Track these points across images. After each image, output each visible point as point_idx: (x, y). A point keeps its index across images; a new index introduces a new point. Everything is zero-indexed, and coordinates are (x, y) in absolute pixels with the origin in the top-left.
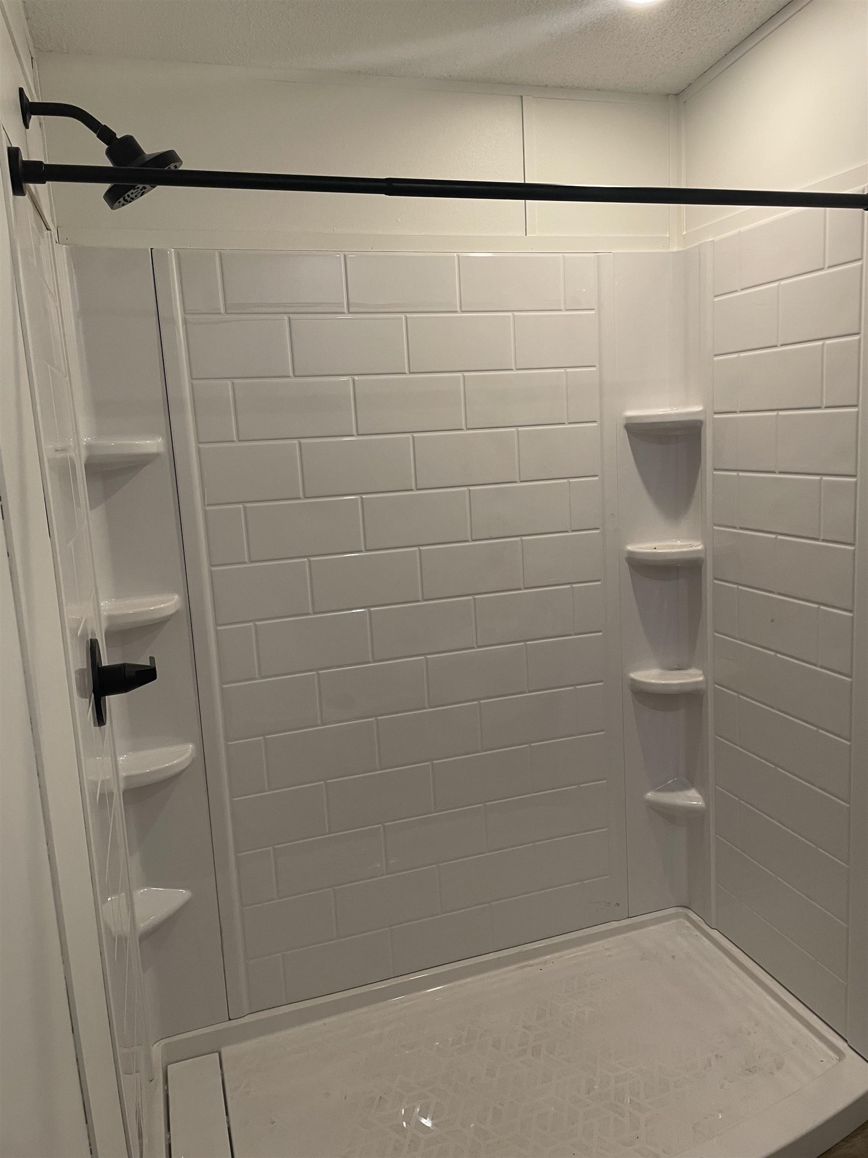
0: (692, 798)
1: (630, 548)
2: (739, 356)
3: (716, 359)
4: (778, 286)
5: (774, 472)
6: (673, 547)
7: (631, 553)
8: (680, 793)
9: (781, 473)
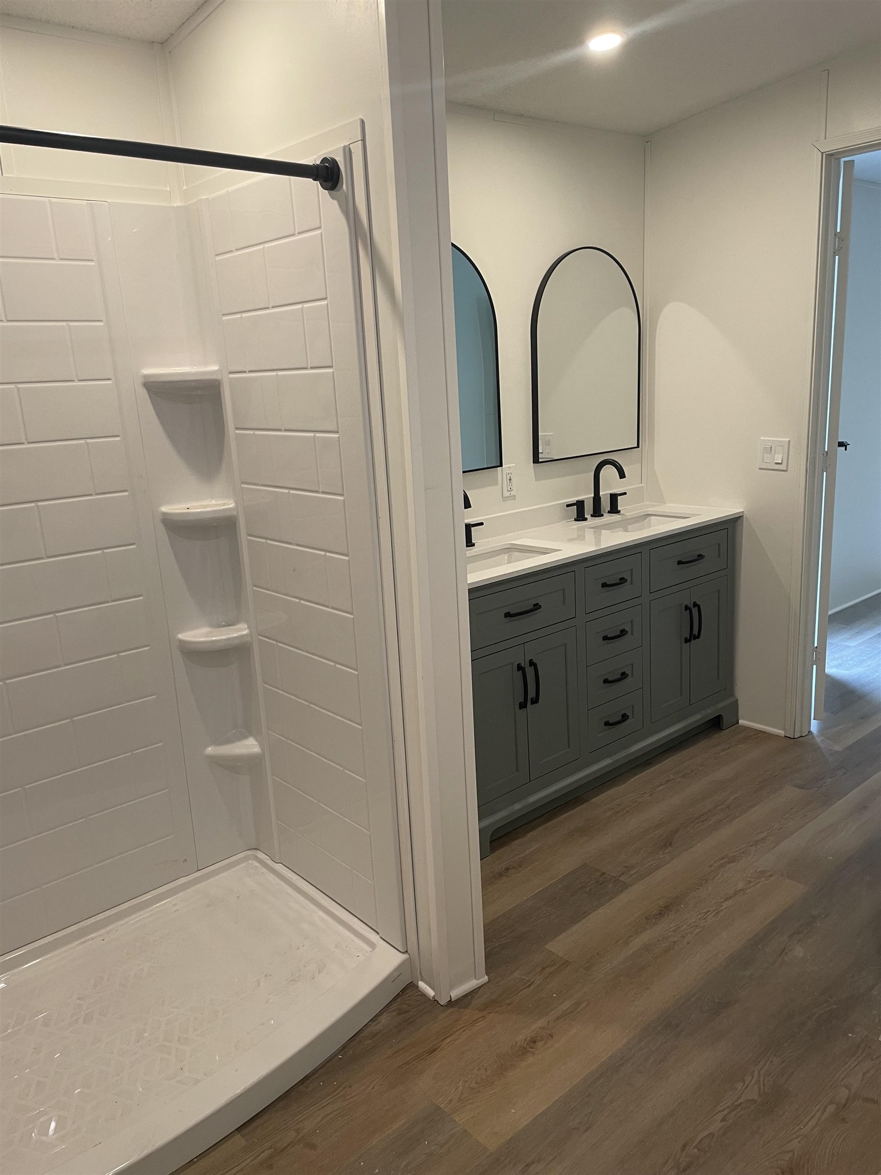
0: (249, 746)
1: (164, 509)
2: (241, 317)
3: (225, 318)
4: (264, 248)
5: (280, 430)
6: (207, 506)
7: (164, 514)
8: (238, 744)
9: (286, 430)
